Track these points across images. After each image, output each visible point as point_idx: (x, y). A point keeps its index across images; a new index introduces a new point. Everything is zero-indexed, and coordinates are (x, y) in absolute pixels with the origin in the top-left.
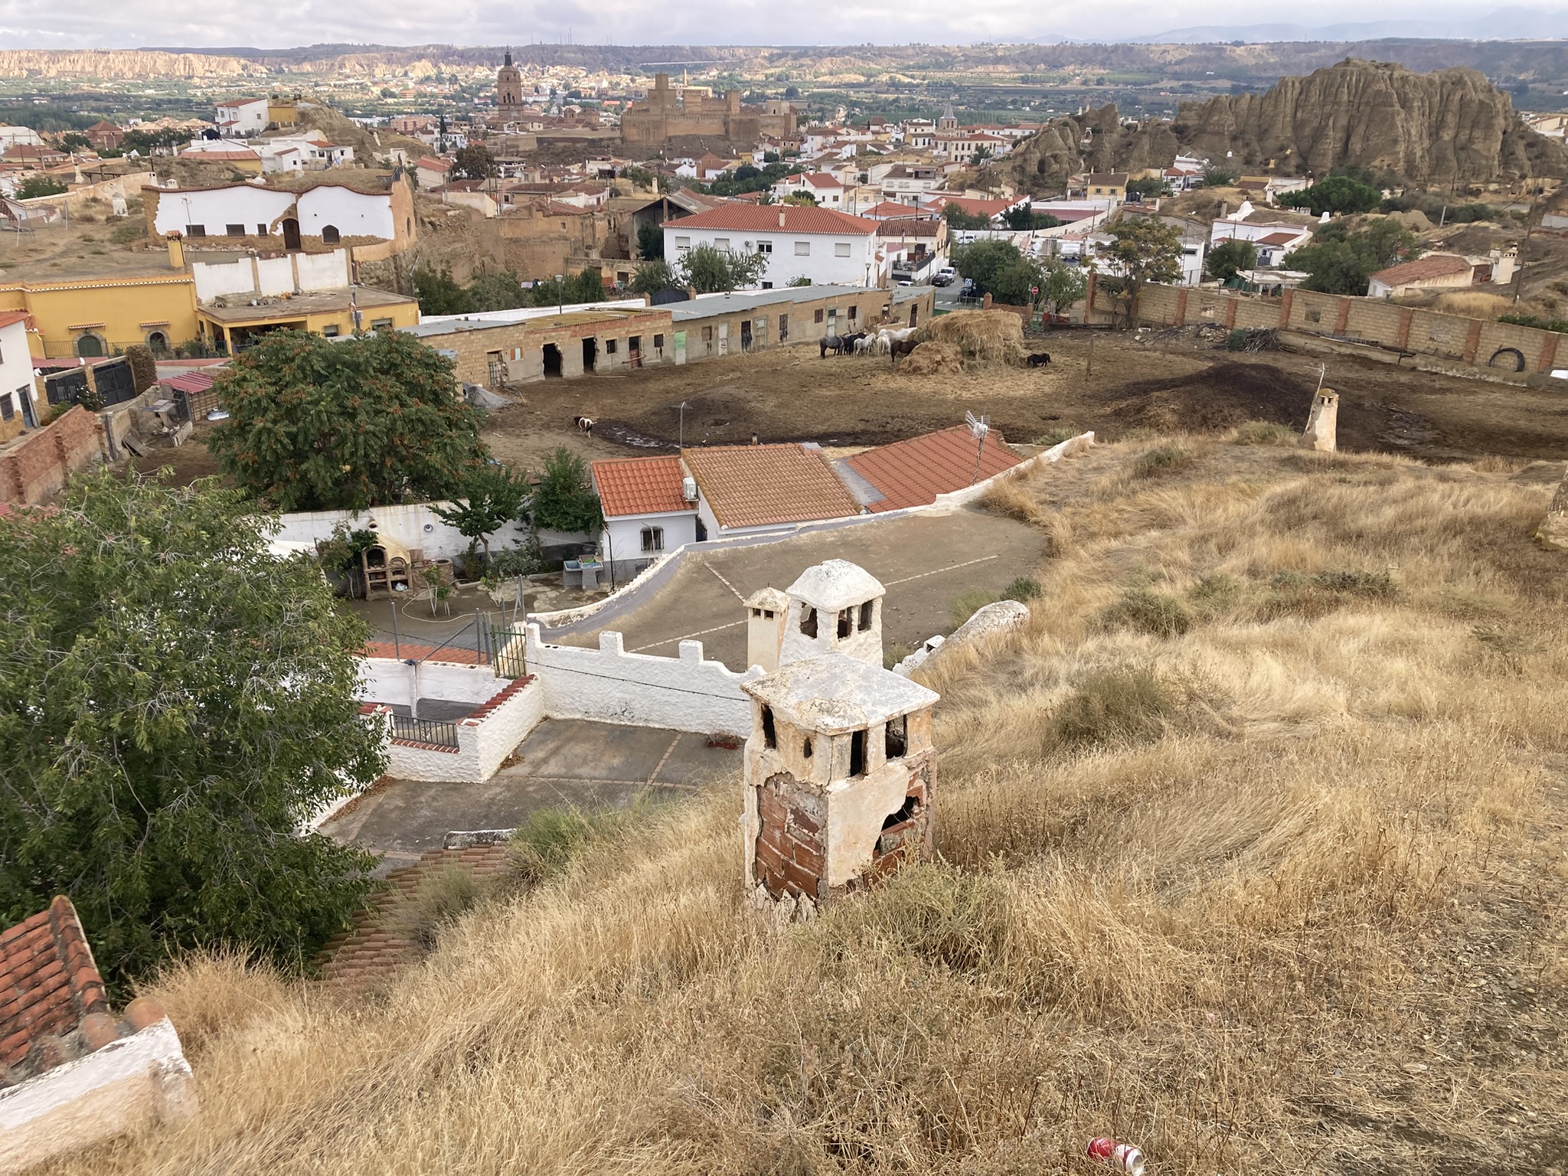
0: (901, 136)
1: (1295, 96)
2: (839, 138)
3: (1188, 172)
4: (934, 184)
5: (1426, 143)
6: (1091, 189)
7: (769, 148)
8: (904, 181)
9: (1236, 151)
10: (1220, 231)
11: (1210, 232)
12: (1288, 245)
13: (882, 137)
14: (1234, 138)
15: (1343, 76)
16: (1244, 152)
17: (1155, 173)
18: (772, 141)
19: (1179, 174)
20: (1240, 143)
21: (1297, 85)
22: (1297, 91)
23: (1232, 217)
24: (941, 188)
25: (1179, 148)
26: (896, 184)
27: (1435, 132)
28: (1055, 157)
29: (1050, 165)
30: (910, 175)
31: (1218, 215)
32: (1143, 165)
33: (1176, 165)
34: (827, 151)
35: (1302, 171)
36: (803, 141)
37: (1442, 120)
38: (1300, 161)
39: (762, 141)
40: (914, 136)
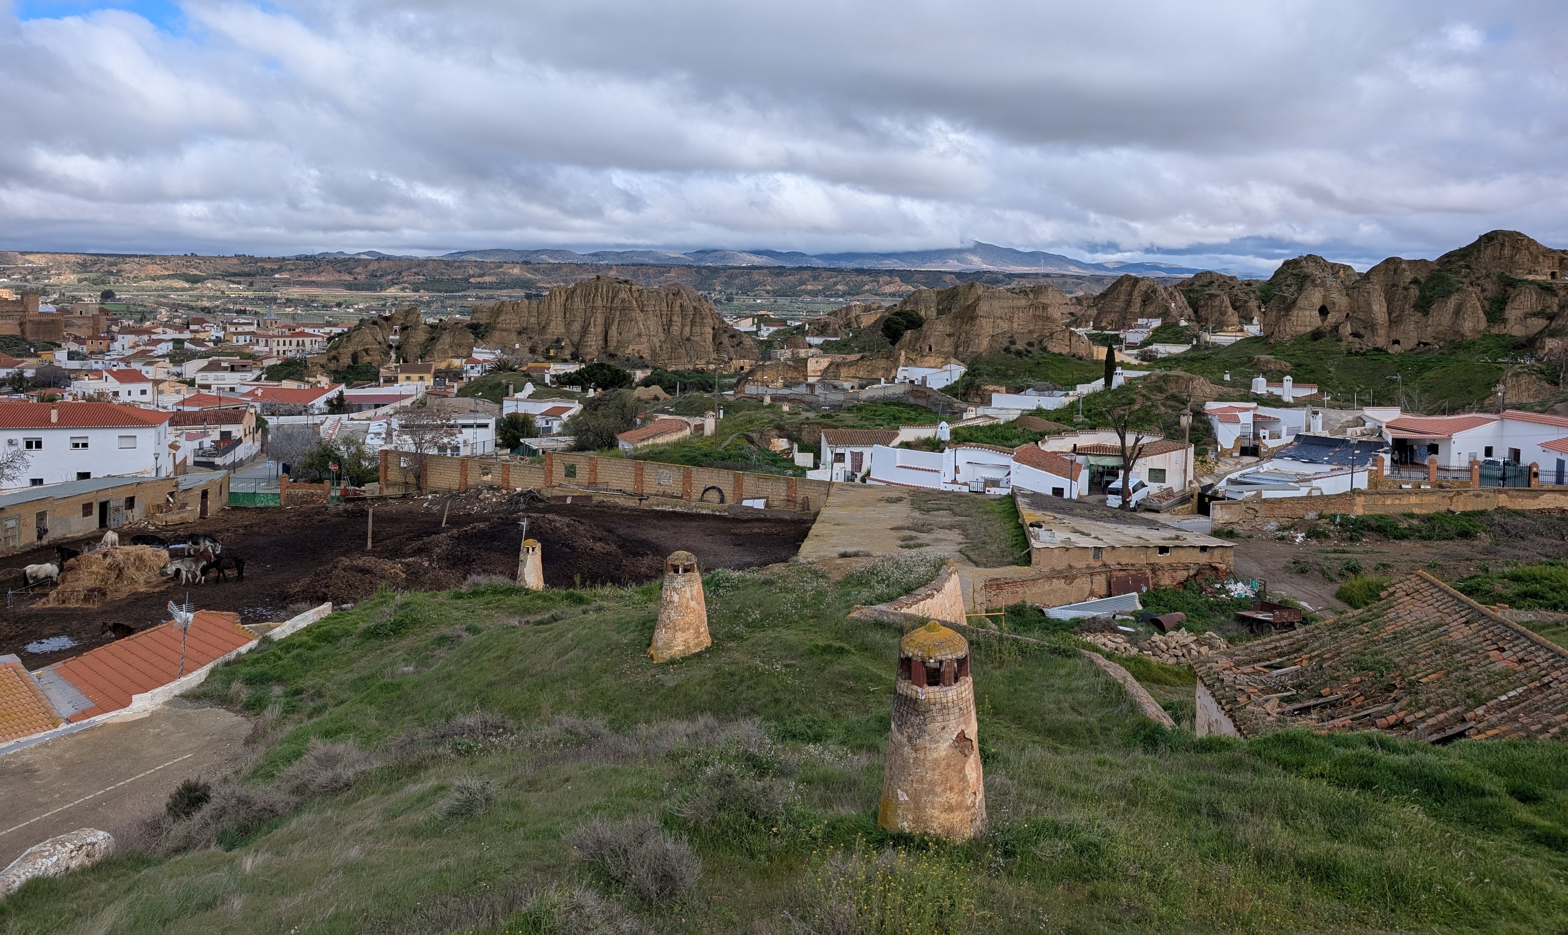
0: (221, 334)
1: (563, 302)
2: (154, 337)
3: (485, 361)
4: (250, 376)
5: (662, 337)
6: (402, 377)
7: (74, 347)
8: (219, 374)
9: (522, 343)
10: (509, 407)
11: (501, 409)
12: (565, 416)
13: (201, 336)
14: (520, 333)
15: (596, 289)
16: (529, 344)
17: (457, 362)
18: (77, 339)
19: (477, 362)
20: (524, 336)
21: (563, 293)
22: (564, 298)
23: (518, 395)
24: (258, 379)
25: (476, 341)
26: (211, 378)
27: (667, 329)
28: (367, 351)
29: (362, 357)
30: (225, 369)
31: (507, 395)
32: (445, 355)
33: (474, 355)
34: (140, 348)
35: (575, 357)
36: (113, 339)
37: (671, 321)
38: (573, 350)
39: (65, 339)
40: (234, 334)
